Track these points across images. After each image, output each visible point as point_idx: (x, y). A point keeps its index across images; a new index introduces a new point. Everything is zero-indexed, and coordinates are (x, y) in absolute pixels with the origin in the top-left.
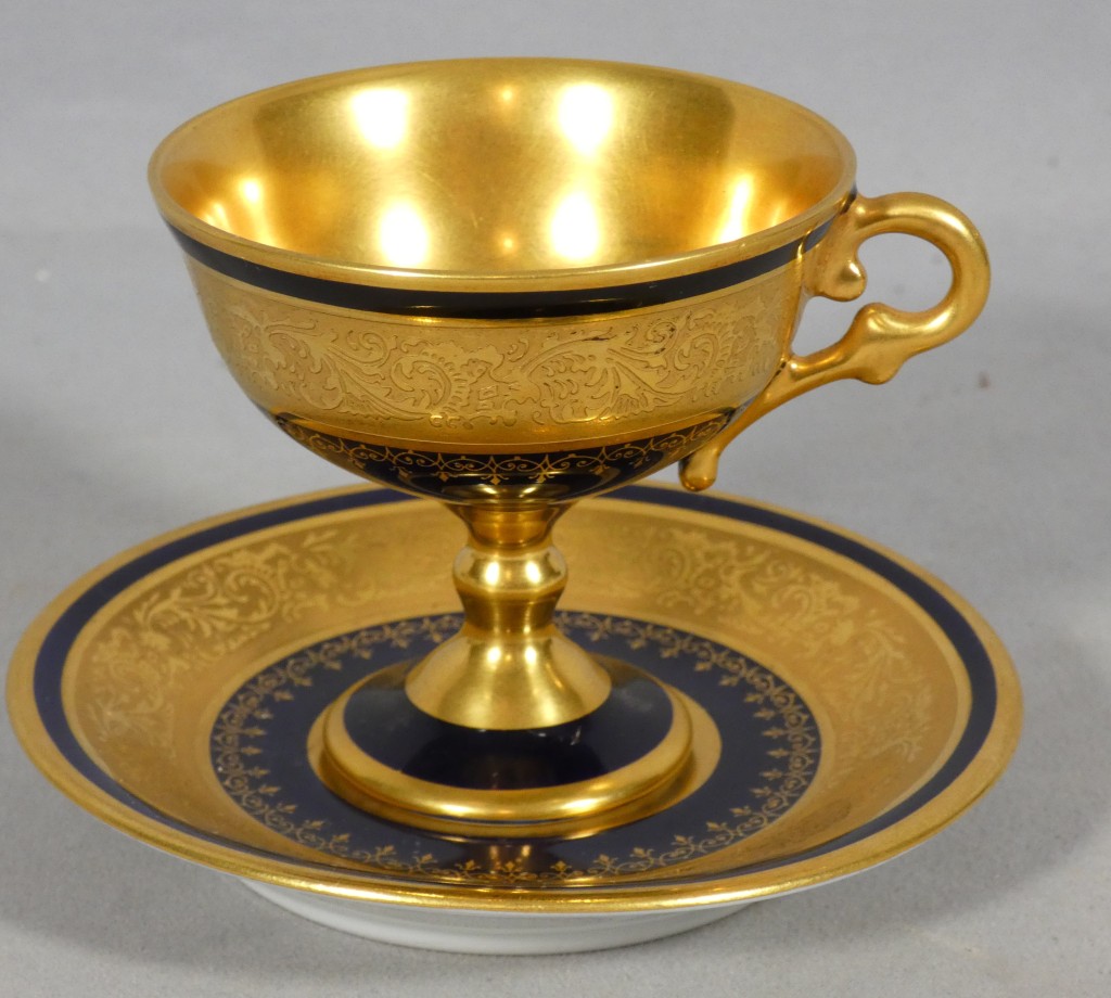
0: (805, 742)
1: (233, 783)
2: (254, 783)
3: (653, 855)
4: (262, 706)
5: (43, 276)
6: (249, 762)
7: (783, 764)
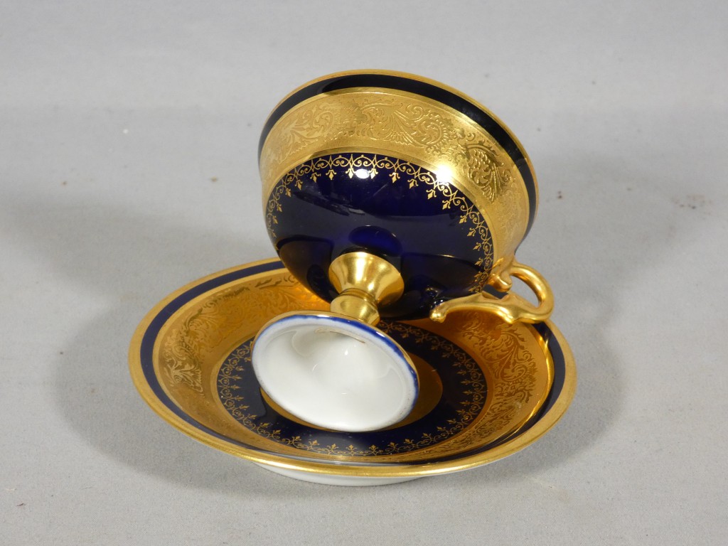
0: (480, 387)
1: (228, 404)
2: (237, 404)
3: (414, 442)
4: (239, 365)
5: (126, 131)
6: (235, 393)
7: (470, 398)
